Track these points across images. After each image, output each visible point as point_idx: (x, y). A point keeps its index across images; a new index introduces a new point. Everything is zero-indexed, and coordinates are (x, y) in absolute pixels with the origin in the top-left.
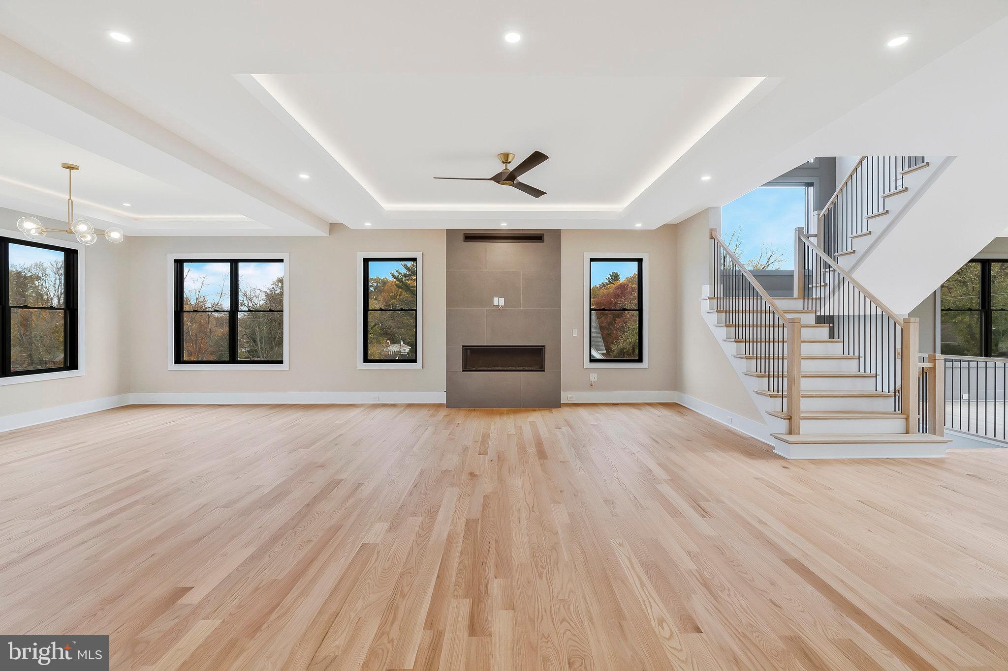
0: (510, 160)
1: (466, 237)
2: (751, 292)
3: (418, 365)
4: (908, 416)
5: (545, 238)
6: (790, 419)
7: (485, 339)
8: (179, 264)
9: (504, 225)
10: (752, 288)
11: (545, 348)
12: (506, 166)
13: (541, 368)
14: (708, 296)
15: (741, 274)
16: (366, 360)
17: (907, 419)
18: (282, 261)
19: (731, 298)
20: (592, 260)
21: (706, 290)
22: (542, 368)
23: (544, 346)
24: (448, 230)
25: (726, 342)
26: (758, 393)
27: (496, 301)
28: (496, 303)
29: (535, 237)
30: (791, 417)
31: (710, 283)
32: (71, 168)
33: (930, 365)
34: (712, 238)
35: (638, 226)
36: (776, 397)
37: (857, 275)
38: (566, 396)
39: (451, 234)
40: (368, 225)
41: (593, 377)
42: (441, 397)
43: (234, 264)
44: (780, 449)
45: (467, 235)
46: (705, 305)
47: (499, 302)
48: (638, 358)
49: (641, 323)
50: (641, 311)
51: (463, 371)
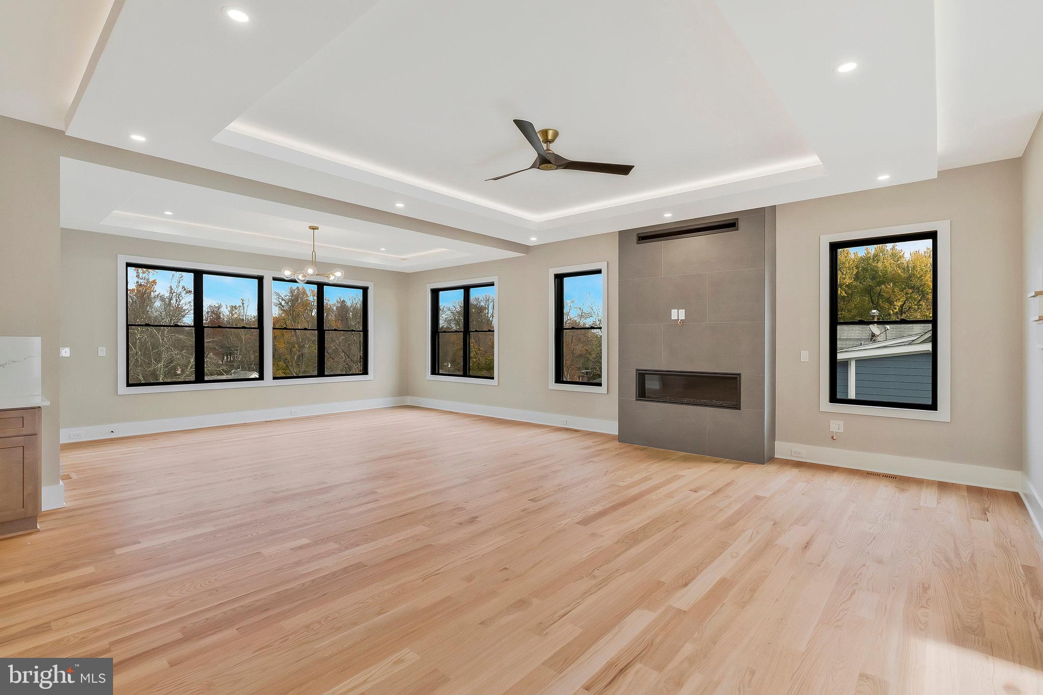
1: (639, 237)
3: (603, 389)
5: (741, 224)
7: (663, 360)
8: (435, 293)
11: (740, 378)
13: (734, 405)
16: (557, 380)
18: (492, 284)
22: (736, 406)
23: (738, 375)
24: (620, 232)
27: (674, 314)
28: (674, 317)
29: (727, 224)
32: (314, 228)
38: (784, 450)
39: (623, 235)
40: (535, 239)
41: (836, 426)
42: (613, 428)
45: (640, 235)
47: (678, 314)
48: (930, 403)
49: (934, 340)
50: (934, 322)
51: (637, 400)
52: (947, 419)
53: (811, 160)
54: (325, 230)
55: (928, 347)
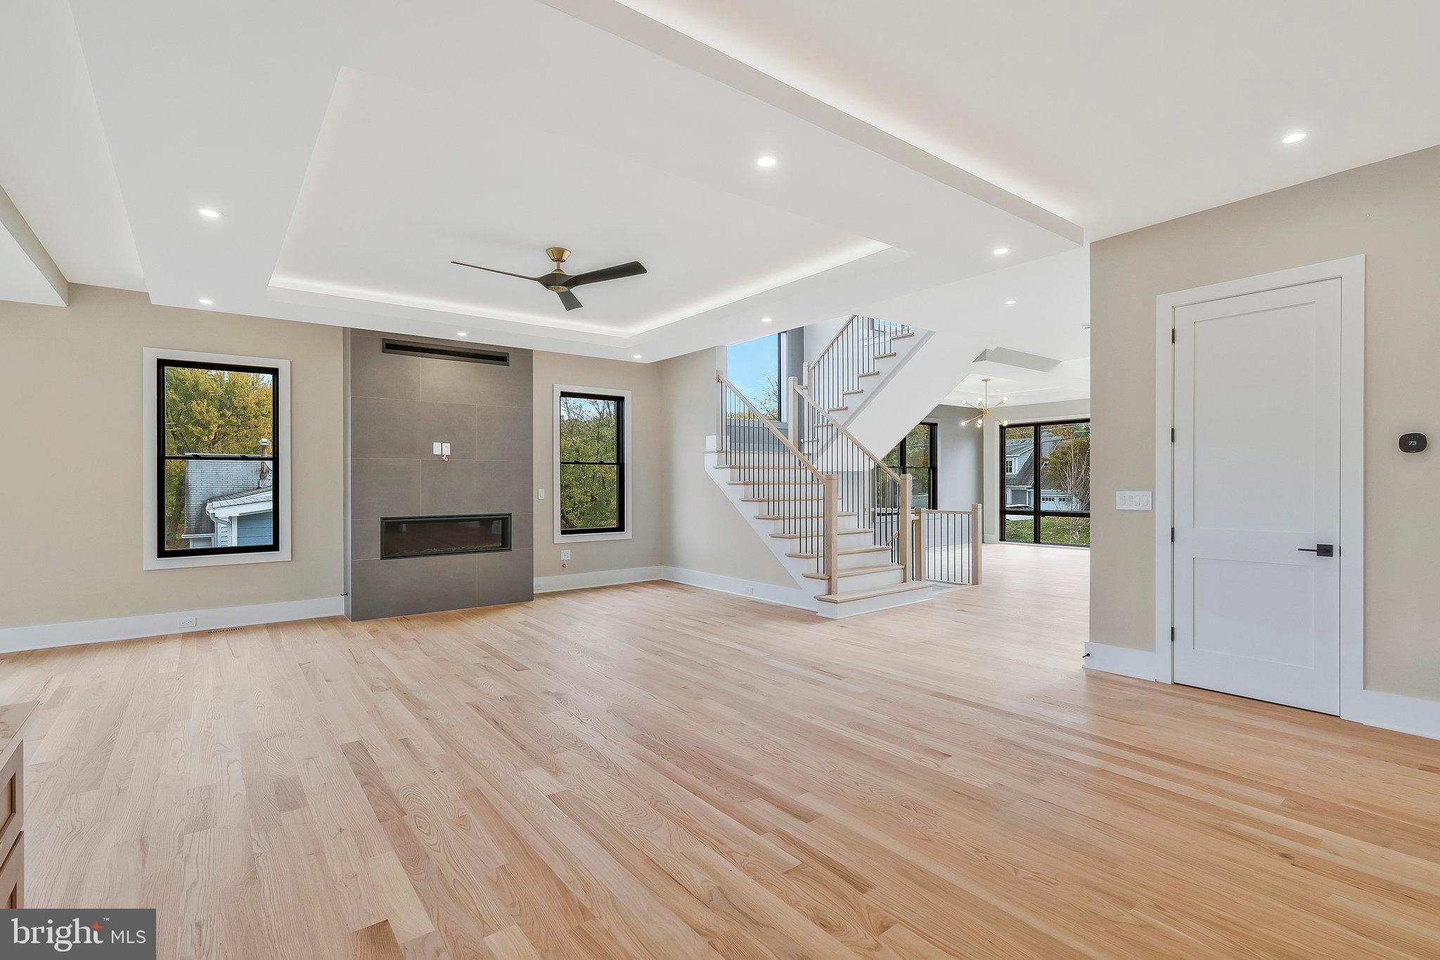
0: (564, 258)
1: (386, 344)
2: (776, 446)
3: (282, 554)
4: (906, 566)
5: (511, 359)
6: (830, 579)
7: (421, 506)
9: (462, 336)
10: (776, 441)
11: (511, 518)
12: (559, 266)
13: (503, 546)
14: (715, 449)
15: (761, 426)
16: (162, 553)
17: (904, 569)
19: (738, 451)
20: (564, 394)
21: (712, 442)
22: (508, 547)
23: (510, 515)
24: (353, 331)
25: (742, 503)
26: (790, 556)
27: (437, 449)
28: (437, 451)
29: (497, 357)
30: (830, 577)
31: (718, 433)
33: (917, 518)
34: (719, 380)
35: (637, 357)
36: (810, 558)
37: (851, 429)
38: (540, 583)
39: (358, 340)
40: (206, 302)
41: (566, 555)
44: (822, 609)
45: (388, 342)
46: (711, 460)
47: (442, 449)
48: (618, 526)
51: (378, 559)
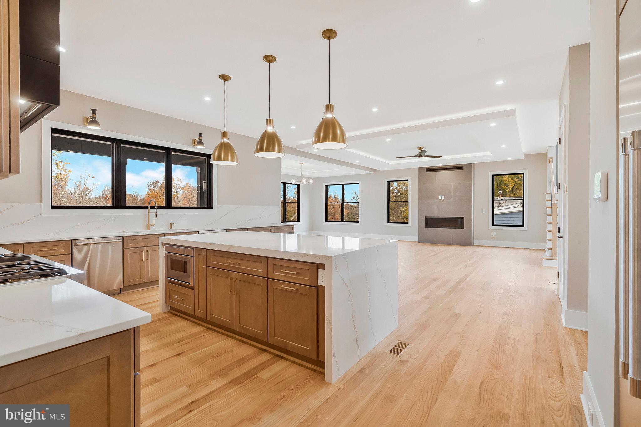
0: (421, 149)
1: (426, 170)
3: (409, 225)
5: (464, 168)
7: (436, 213)
8: (326, 186)
13: (462, 227)
16: (389, 222)
18: (358, 183)
20: (494, 175)
23: (463, 217)
27: (440, 197)
28: (440, 198)
29: (459, 168)
32: (301, 164)
34: (549, 162)
35: (509, 159)
39: (420, 169)
40: (386, 169)
41: (494, 234)
42: (416, 239)
43: (343, 185)
47: (442, 197)
48: (522, 225)
49: (523, 206)
50: (523, 200)
51: (426, 227)
52: (527, 229)
53: (489, 153)
54: (305, 164)
55: (521, 209)
